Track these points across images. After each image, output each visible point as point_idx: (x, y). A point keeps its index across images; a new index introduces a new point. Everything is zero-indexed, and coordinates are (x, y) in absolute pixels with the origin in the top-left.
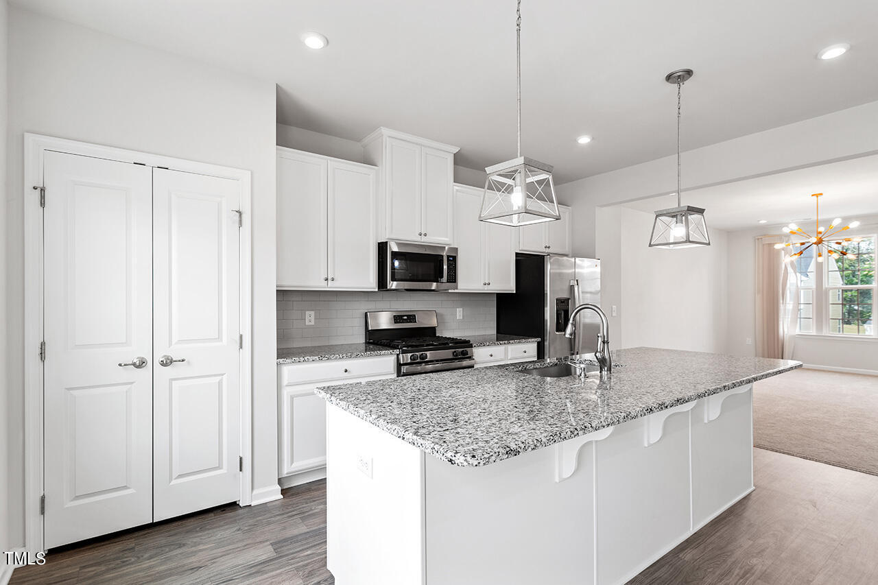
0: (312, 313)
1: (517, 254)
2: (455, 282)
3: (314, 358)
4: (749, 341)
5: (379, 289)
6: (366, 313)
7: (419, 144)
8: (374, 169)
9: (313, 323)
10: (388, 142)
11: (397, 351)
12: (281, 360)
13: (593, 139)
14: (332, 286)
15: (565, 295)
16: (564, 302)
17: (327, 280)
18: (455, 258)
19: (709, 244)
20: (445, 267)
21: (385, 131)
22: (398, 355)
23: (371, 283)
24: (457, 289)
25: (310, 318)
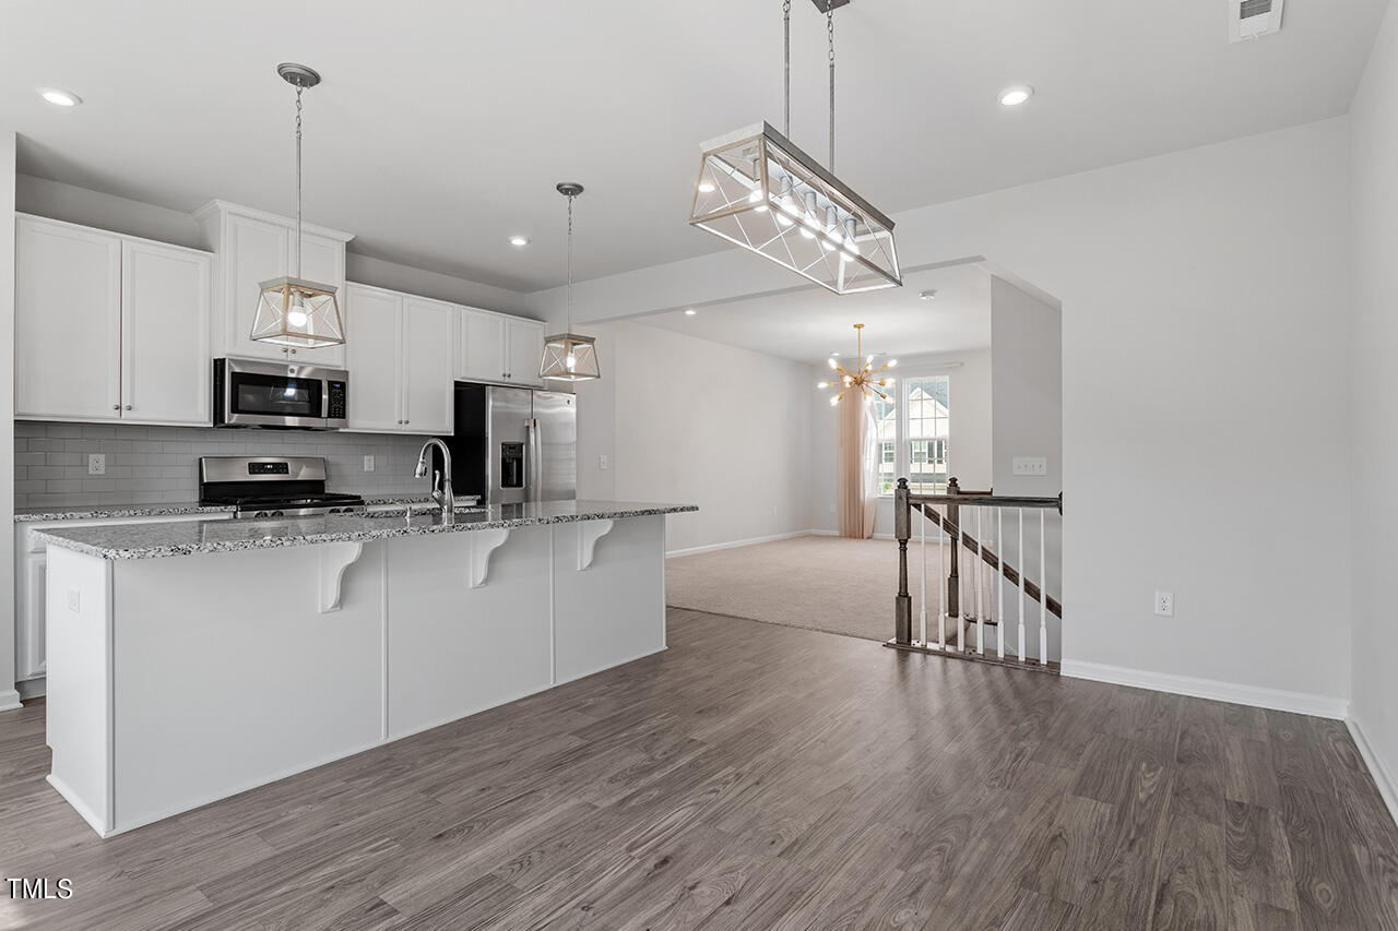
0: (102, 457)
1: (457, 384)
2: (344, 417)
3: (83, 514)
4: (833, 508)
5: (215, 424)
6: (201, 459)
7: (284, 227)
8: (206, 256)
9: (102, 471)
10: (228, 221)
11: (234, 508)
12: (22, 517)
13: (529, 241)
14: (127, 418)
15: (515, 438)
16: (514, 448)
17: (119, 408)
18: (343, 386)
19: (599, 377)
20: (325, 397)
21: (220, 204)
22: (235, 513)
23: (202, 415)
24: (347, 427)
25: (97, 463)
